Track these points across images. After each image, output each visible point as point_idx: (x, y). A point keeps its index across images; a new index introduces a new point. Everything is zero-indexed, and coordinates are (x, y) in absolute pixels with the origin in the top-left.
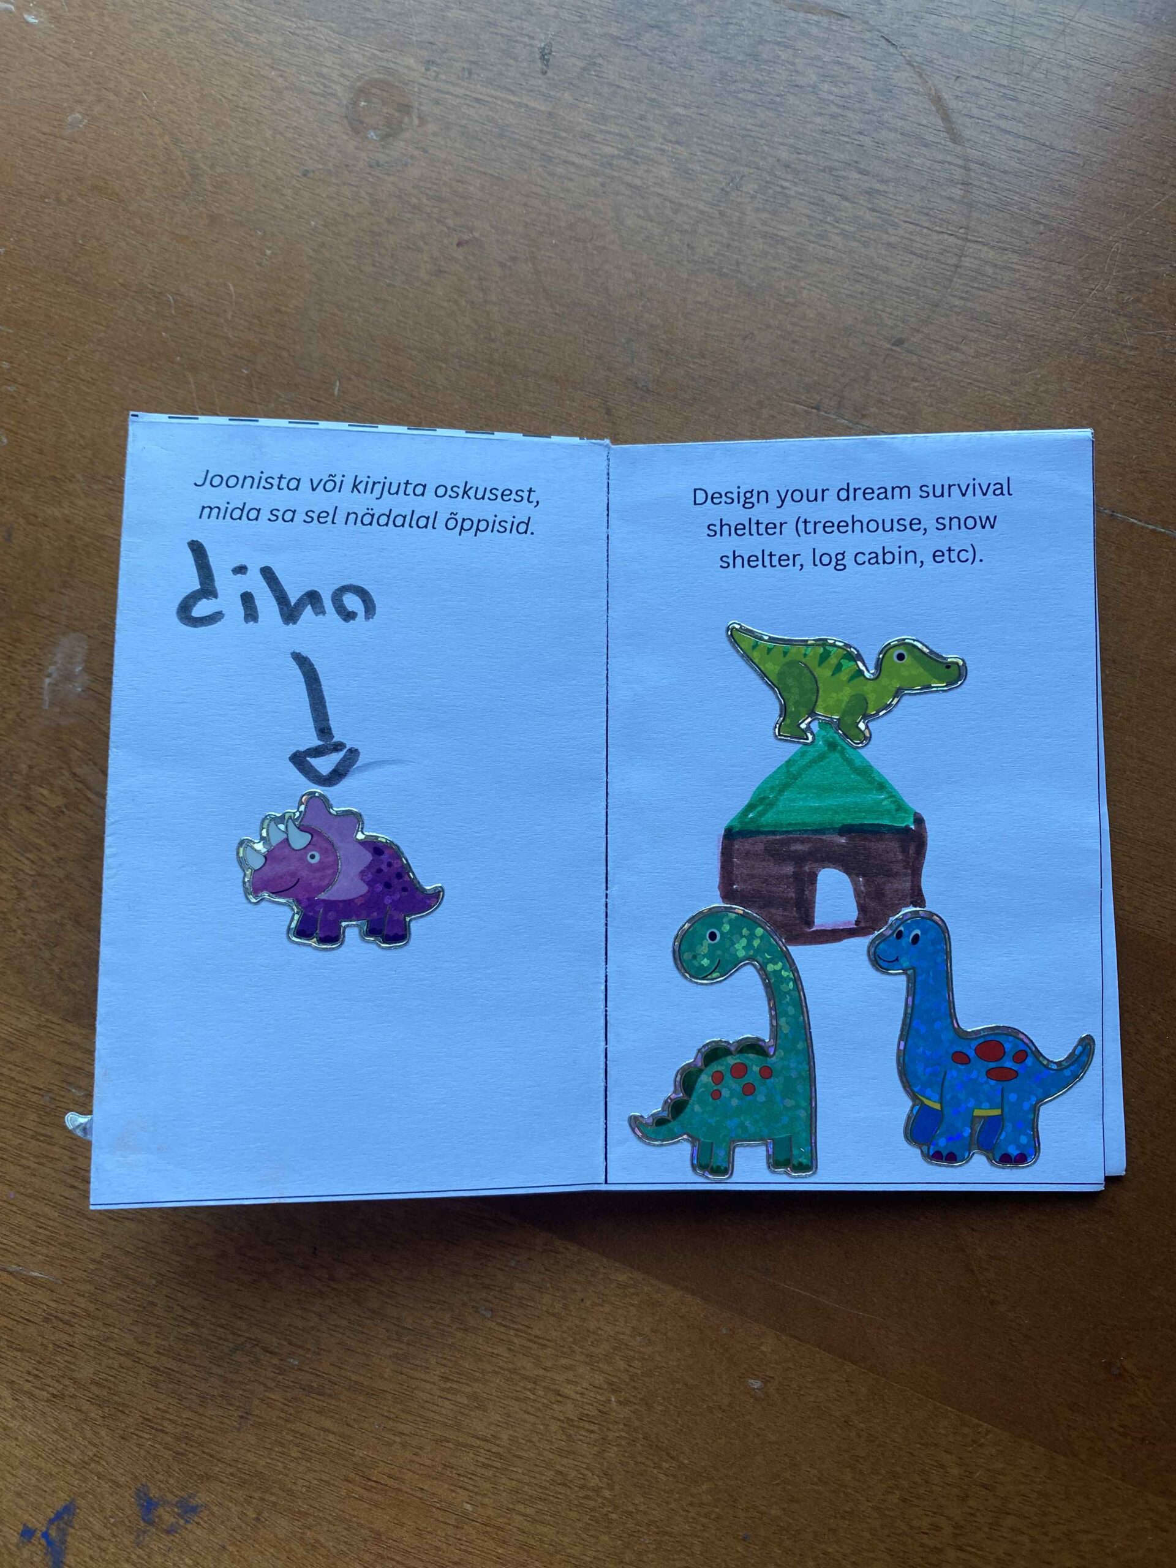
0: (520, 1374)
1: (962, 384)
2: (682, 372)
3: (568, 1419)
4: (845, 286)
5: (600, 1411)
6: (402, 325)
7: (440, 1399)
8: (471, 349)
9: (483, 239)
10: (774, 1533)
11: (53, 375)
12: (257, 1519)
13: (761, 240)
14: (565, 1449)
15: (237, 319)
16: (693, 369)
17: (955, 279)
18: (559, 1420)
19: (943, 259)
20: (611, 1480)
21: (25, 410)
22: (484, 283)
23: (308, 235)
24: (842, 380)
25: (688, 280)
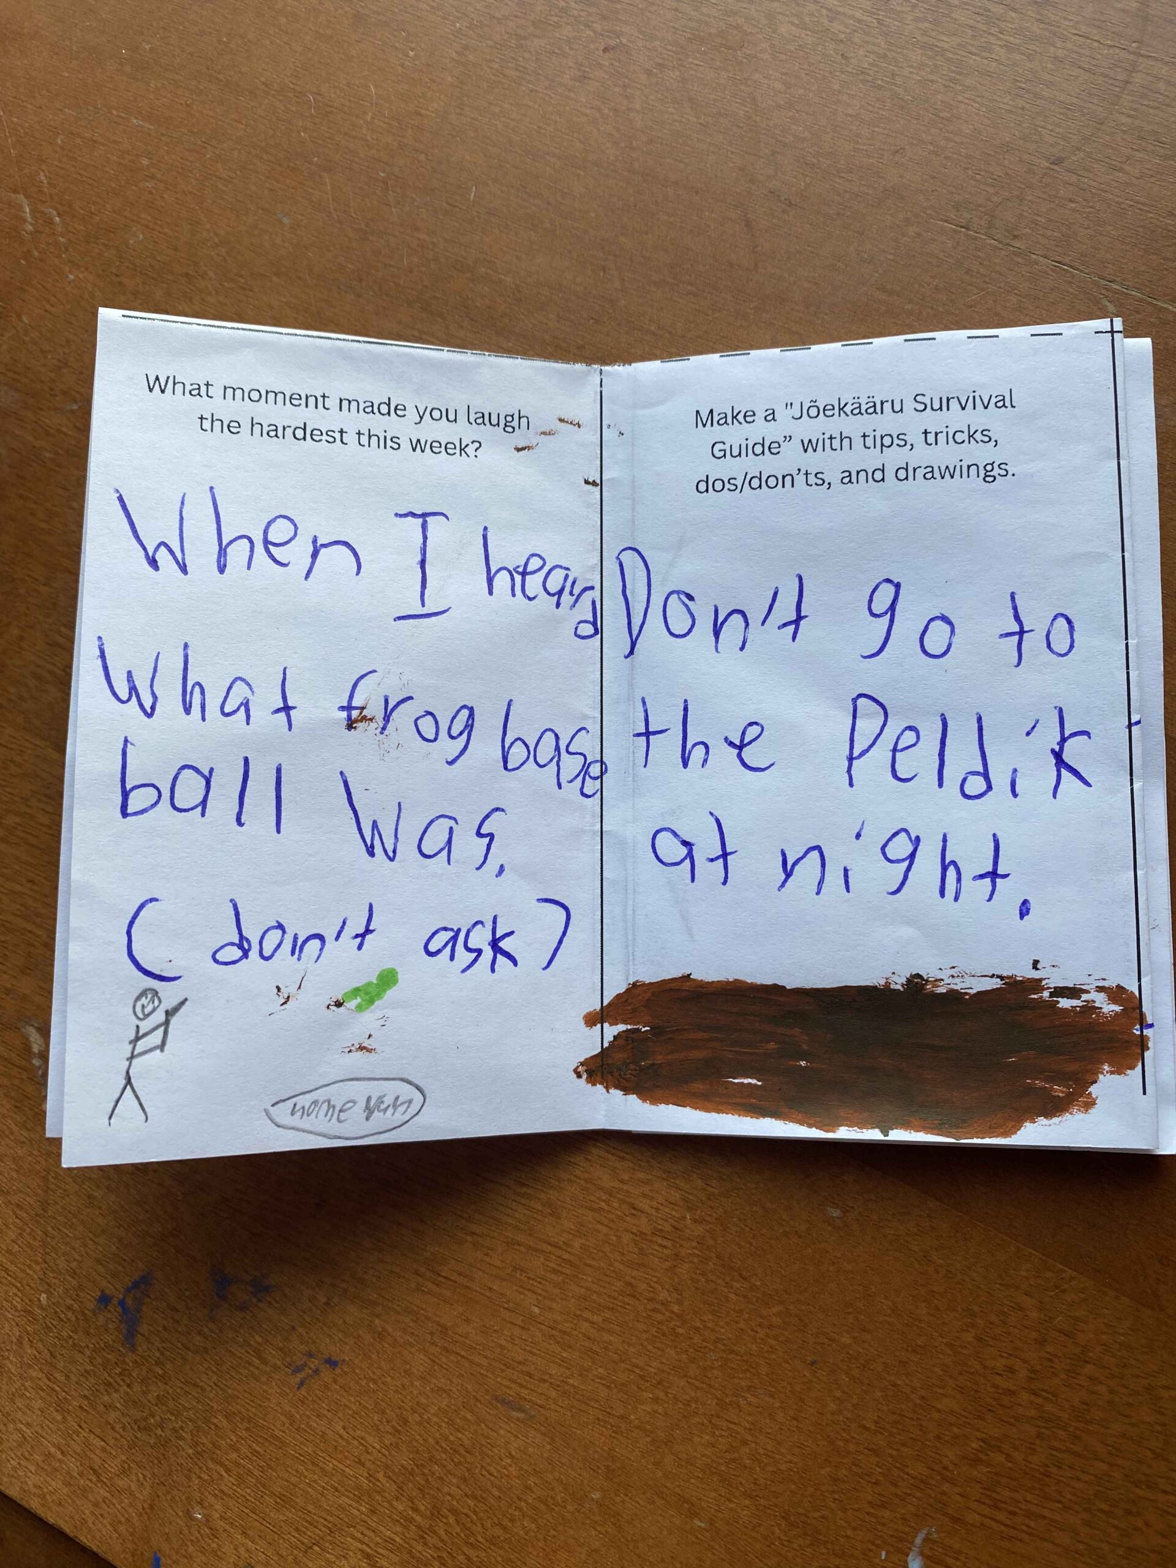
0: (595, 1185)
1: (1123, 206)
2: (827, 186)
3: (641, 1233)
4: (1005, 101)
5: (674, 1227)
6: (543, 131)
7: (514, 1204)
8: (612, 158)
9: (631, 45)
10: (842, 1361)
11: (191, 172)
12: (327, 1304)
13: (920, 51)
14: (636, 1261)
15: (376, 121)
16: (839, 184)
17: (1124, 96)
18: (632, 1233)
19: (1112, 75)
20: (681, 1295)
21: (162, 207)
22: (628, 90)
23: (453, 38)
24: (995, 199)
25: (839, 91)
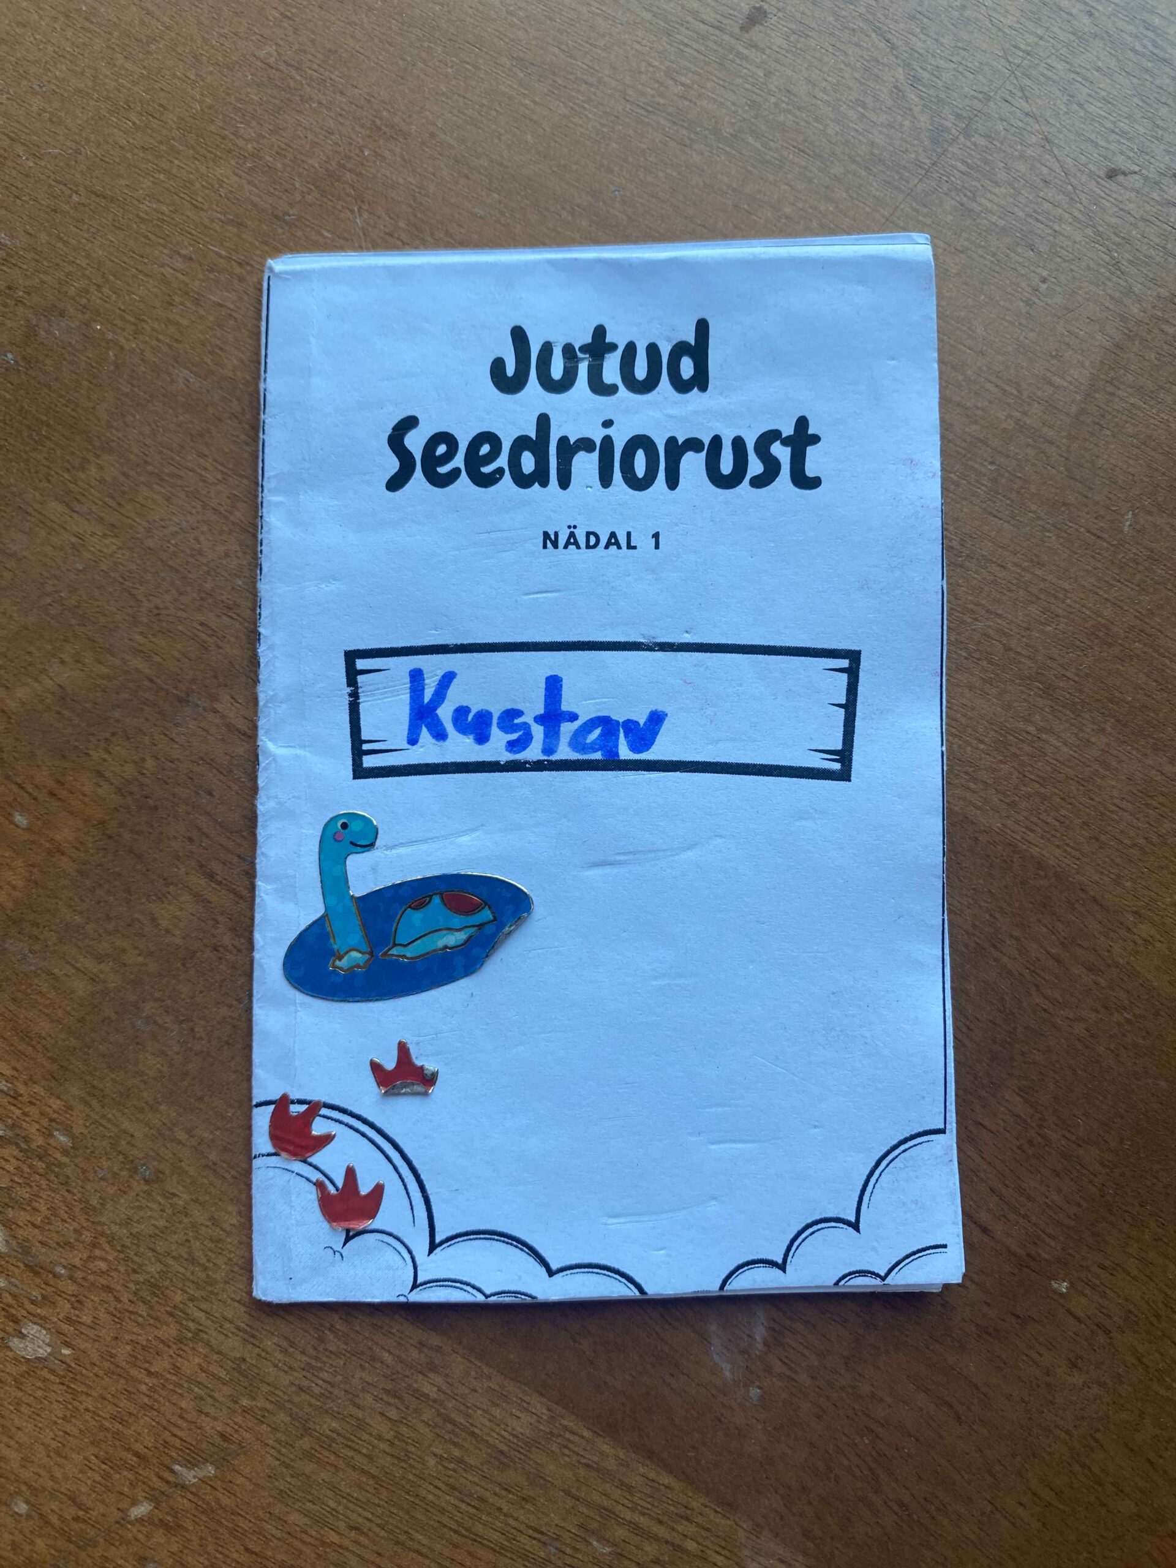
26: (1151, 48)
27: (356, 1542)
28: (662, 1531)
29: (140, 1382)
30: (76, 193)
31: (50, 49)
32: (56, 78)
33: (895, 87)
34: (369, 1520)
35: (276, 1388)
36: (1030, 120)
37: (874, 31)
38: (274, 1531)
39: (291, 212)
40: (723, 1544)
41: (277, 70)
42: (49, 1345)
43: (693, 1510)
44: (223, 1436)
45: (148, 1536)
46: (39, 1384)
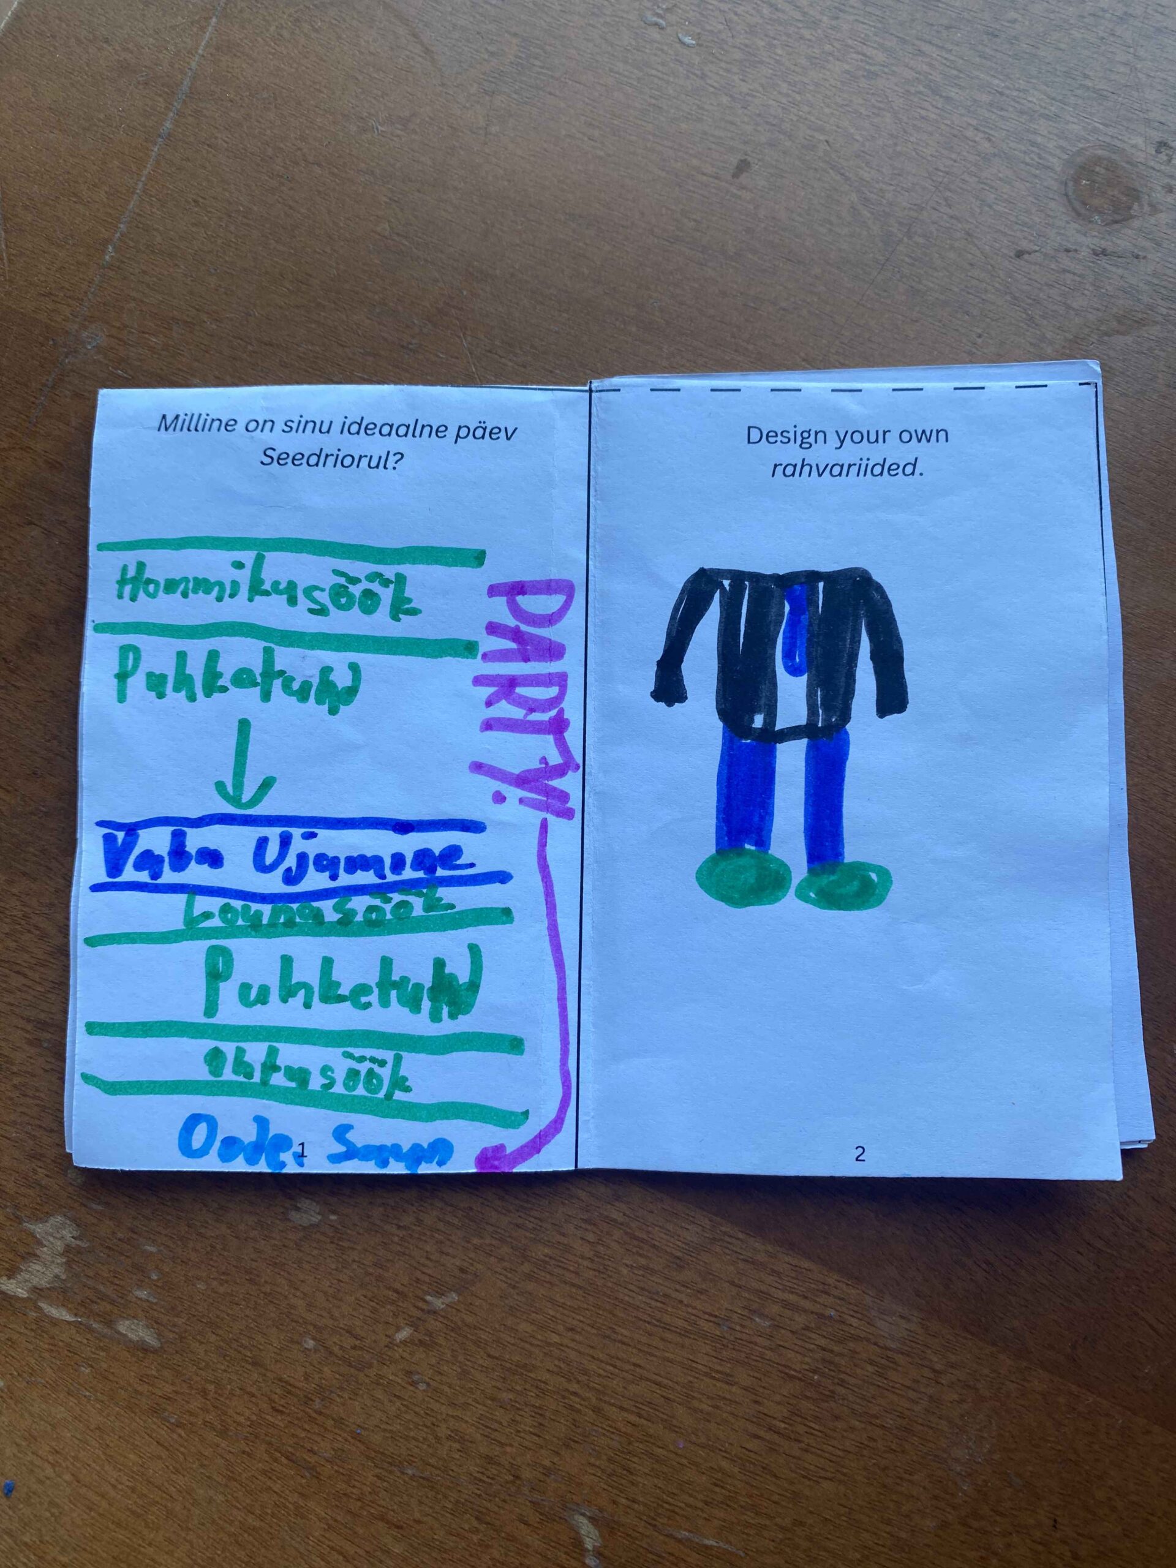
26: (1037, 159)
27: (573, 1340)
28: (807, 1304)
29: (393, 1235)
30: (251, 344)
31: (219, 241)
32: (226, 262)
33: (852, 207)
34: (581, 1321)
35: (498, 1227)
36: (954, 221)
37: (831, 168)
38: (509, 1339)
39: (414, 341)
40: (856, 1308)
41: (393, 240)
42: (319, 1214)
43: (829, 1285)
44: (462, 1270)
45: (412, 1354)
46: (315, 1245)
